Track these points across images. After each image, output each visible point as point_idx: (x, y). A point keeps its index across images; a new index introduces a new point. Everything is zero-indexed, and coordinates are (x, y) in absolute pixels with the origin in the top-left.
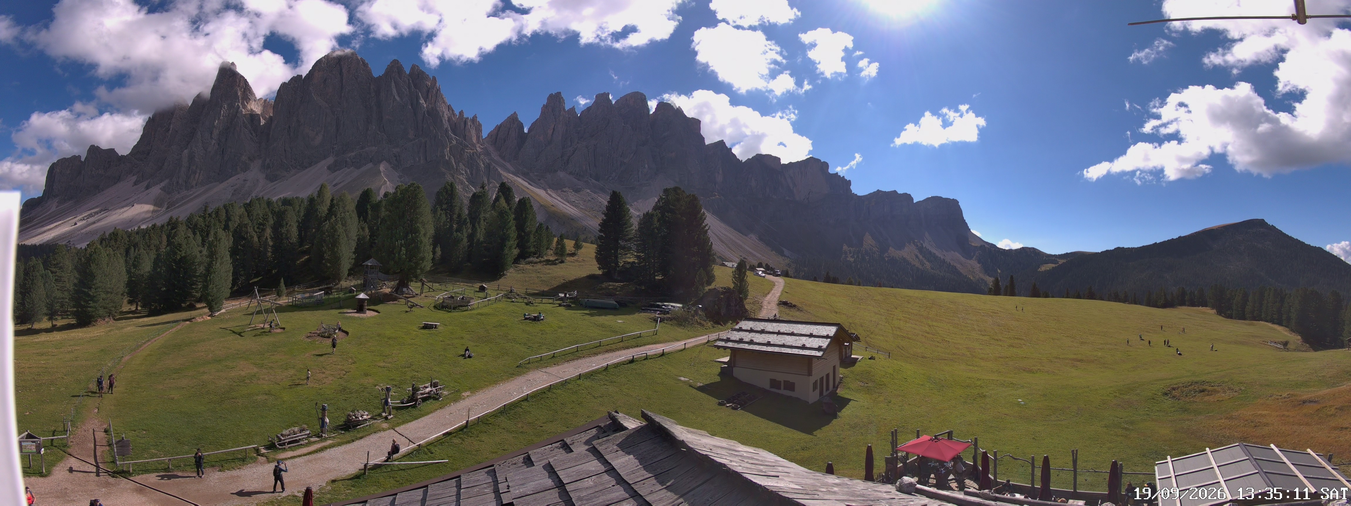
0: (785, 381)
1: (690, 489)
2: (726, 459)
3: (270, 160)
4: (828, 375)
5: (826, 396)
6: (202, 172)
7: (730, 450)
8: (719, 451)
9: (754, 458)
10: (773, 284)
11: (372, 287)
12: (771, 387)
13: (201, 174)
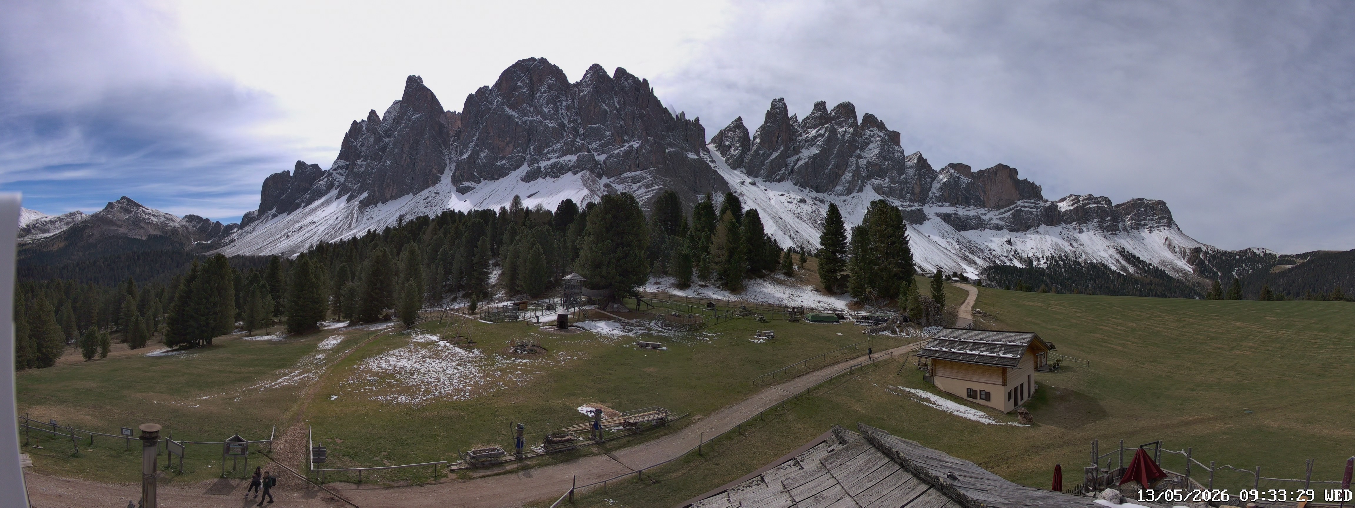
0: (980, 391)
1: (909, 500)
2: (939, 471)
3: (460, 173)
4: (1022, 385)
5: (1020, 406)
6: (396, 185)
7: (941, 461)
8: (932, 462)
9: (962, 470)
10: (967, 293)
11: (574, 302)
12: (968, 397)
13: (395, 187)
